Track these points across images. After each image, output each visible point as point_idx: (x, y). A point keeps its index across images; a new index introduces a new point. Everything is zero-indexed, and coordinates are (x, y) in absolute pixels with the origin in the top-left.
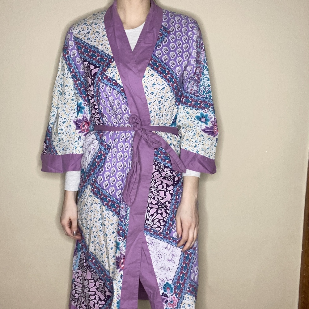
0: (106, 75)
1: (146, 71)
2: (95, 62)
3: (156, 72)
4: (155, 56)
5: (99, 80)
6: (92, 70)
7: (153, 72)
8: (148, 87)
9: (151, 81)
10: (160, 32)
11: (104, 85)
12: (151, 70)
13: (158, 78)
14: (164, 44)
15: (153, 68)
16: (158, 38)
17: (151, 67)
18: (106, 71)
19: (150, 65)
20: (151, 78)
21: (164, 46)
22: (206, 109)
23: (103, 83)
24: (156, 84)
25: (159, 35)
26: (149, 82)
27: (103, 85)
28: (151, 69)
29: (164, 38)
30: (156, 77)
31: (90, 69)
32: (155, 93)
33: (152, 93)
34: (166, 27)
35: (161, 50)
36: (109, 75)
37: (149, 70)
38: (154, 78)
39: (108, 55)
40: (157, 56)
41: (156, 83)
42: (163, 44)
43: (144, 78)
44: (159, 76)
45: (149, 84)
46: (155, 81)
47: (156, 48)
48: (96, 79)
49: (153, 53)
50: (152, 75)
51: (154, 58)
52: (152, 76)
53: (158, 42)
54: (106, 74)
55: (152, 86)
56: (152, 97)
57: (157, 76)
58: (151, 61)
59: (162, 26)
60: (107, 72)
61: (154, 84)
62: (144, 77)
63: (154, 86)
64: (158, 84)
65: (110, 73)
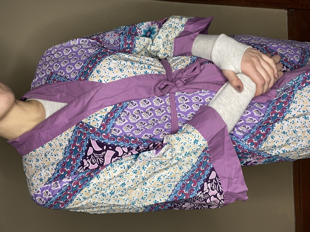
0: (100, 128)
1: (94, 81)
2: (83, 148)
3: (94, 68)
4: (77, 76)
5: (107, 136)
6: (94, 151)
7: (95, 73)
8: (114, 75)
9: (106, 72)
10: (51, 82)
11: (114, 128)
12: (93, 75)
13: (101, 65)
14: (64, 73)
15: (89, 74)
16: (58, 82)
17: (89, 76)
18: (94, 128)
19: (86, 79)
20: (102, 73)
21: (66, 73)
22: (138, 31)
23: (111, 130)
24: (109, 66)
25: (55, 82)
26: (107, 75)
27: (114, 130)
28: (91, 75)
29: (58, 76)
30: (101, 67)
31: (93, 154)
32: (121, 67)
33: (121, 70)
34: (46, 78)
35: (69, 74)
36: (100, 123)
37: (92, 77)
38: (102, 69)
39: (73, 132)
40: (76, 75)
41: (107, 66)
42: (64, 75)
43: (103, 82)
44: (99, 65)
45: (109, 75)
46: (106, 68)
47: (68, 79)
48: (106, 141)
49: (73, 80)
50: (98, 72)
51: (79, 77)
52: (100, 72)
53: (62, 80)
54: (98, 127)
55: (112, 70)
56: (126, 71)
57: (99, 67)
58: (82, 79)
59: (46, 83)
60: (96, 126)
61: (110, 69)
62: (101, 81)
63: (112, 69)
64: (109, 65)
65: (98, 122)
